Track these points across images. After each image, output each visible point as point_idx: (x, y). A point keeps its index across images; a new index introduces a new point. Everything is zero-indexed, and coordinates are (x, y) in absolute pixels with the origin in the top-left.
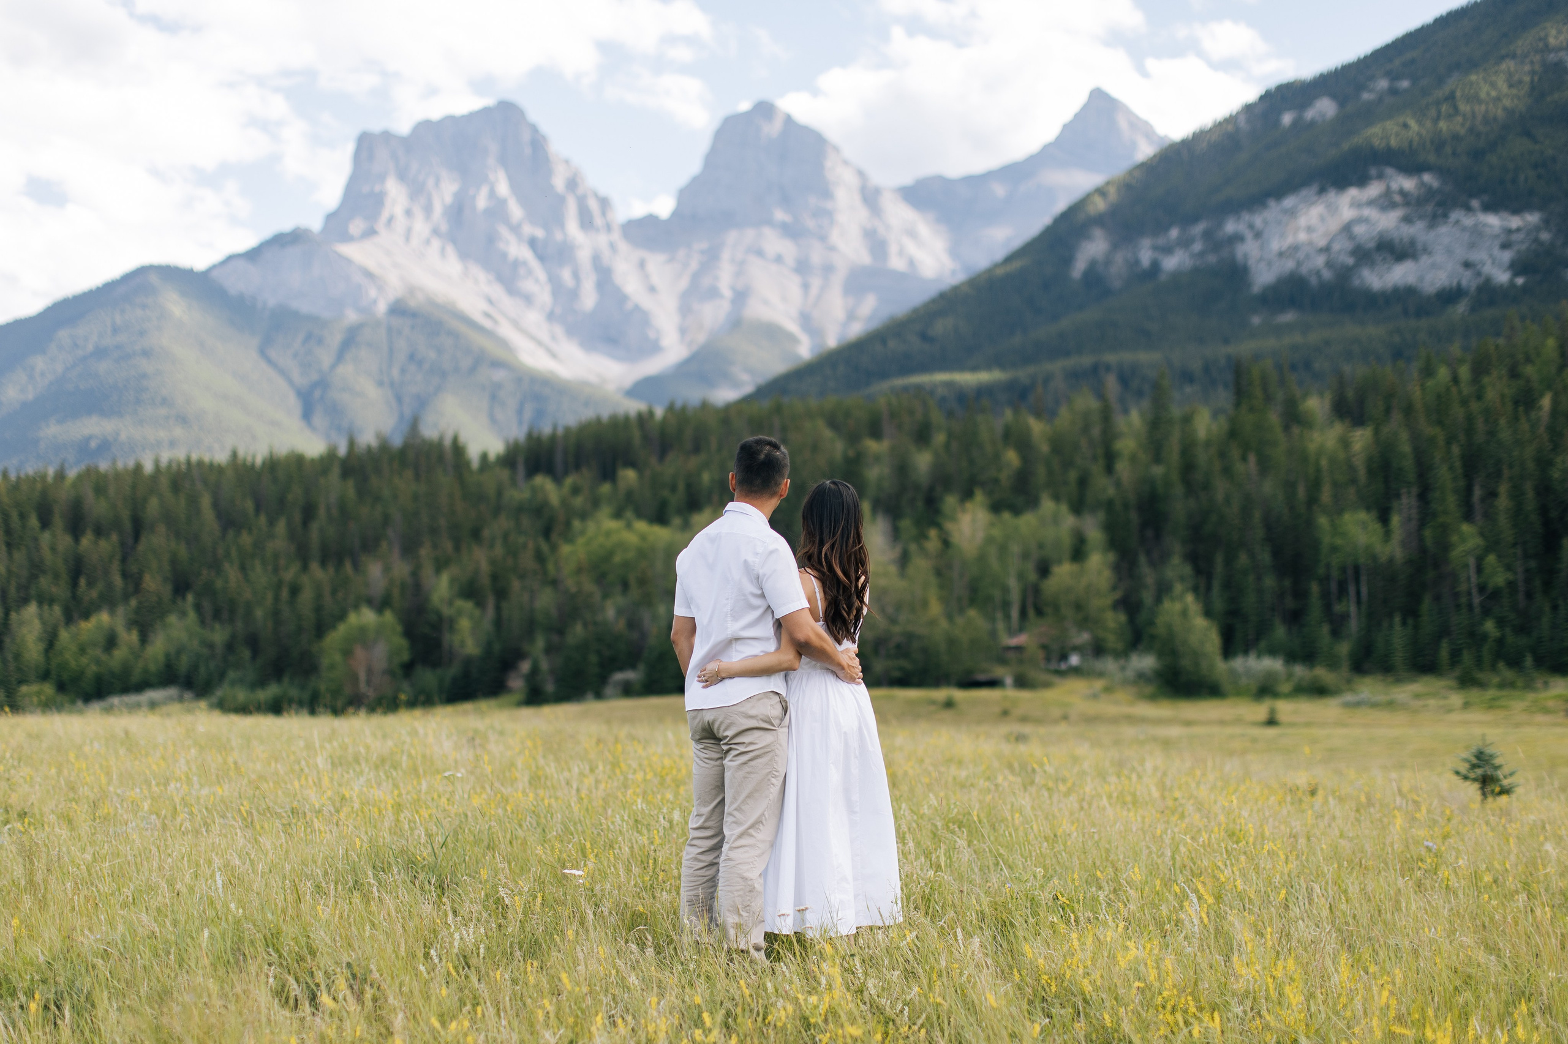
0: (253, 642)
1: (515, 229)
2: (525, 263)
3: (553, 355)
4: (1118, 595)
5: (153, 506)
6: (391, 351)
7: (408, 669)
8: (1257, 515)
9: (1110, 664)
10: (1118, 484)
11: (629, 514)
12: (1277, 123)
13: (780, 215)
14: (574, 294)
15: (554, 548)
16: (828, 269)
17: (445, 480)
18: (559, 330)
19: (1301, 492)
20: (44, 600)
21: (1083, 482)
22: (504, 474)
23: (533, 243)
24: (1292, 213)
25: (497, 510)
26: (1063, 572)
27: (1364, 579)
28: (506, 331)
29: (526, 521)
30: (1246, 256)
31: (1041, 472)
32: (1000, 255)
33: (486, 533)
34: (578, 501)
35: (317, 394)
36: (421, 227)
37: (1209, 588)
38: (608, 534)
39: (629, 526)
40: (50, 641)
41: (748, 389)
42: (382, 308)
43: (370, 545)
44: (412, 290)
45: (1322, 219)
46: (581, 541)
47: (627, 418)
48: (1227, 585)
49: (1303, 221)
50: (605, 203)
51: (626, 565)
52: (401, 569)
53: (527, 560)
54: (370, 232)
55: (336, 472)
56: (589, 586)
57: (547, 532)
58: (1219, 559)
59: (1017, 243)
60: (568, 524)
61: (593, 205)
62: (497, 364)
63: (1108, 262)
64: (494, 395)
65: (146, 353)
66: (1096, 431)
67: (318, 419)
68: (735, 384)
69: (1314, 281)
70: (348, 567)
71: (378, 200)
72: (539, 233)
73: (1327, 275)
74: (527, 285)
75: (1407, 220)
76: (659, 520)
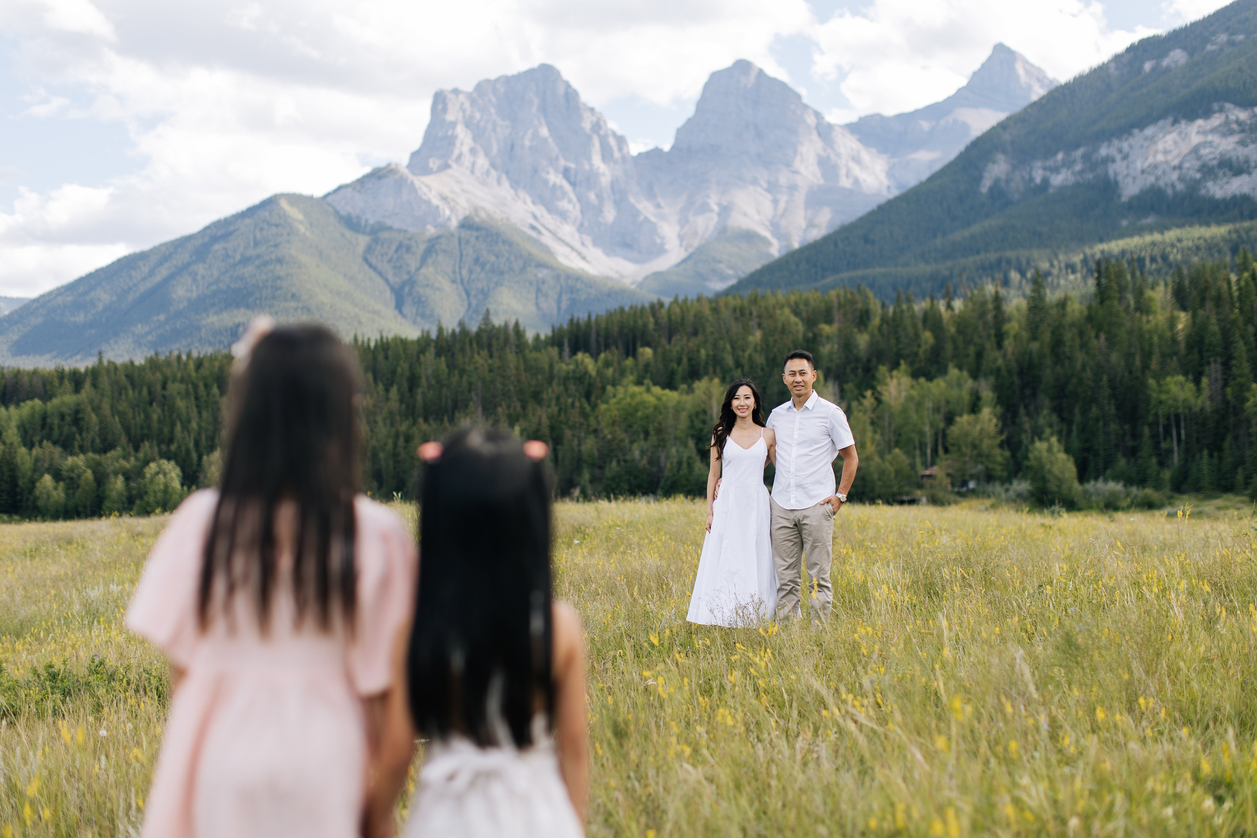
1: (553, 162)
2: (561, 187)
3: (584, 258)
4: (1003, 437)
6: (461, 256)
8: (1105, 378)
9: (998, 488)
10: (1004, 356)
12: (1140, 69)
13: (754, 148)
14: (599, 211)
15: (594, 407)
16: (793, 188)
18: (588, 240)
19: (1138, 362)
21: (979, 355)
22: (554, 351)
23: (566, 173)
24: (1152, 139)
25: (551, 379)
26: (964, 420)
27: (1182, 424)
28: (547, 239)
29: (572, 387)
30: (1116, 174)
31: (949, 347)
32: (925, 176)
33: (545, 396)
34: (610, 372)
35: (407, 289)
36: (482, 162)
37: (1070, 431)
38: (633, 396)
39: (648, 390)
41: (733, 282)
42: (454, 223)
44: (476, 209)
45: (1175, 143)
46: (613, 401)
47: (643, 309)
48: (1083, 430)
49: (1160, 146)
50: (621, 141)
51: (647, 417)
53: (575, 416)
56: (621, 434)
57: (588, 395)
58: (1077, 410)
59: (938, 167)
60: (603, 389)
61: (612, 142)
62: (540, 265)
63: (1008, 181)
65: (279, 261)
66: (990, 317)
68: (723, 278)
69: (1170, 192)
71: (451, 141)
72: (572, 164)
73: (1180, 187)
74: (564, 205)
75: (1242, 143)
76: (670, 385)
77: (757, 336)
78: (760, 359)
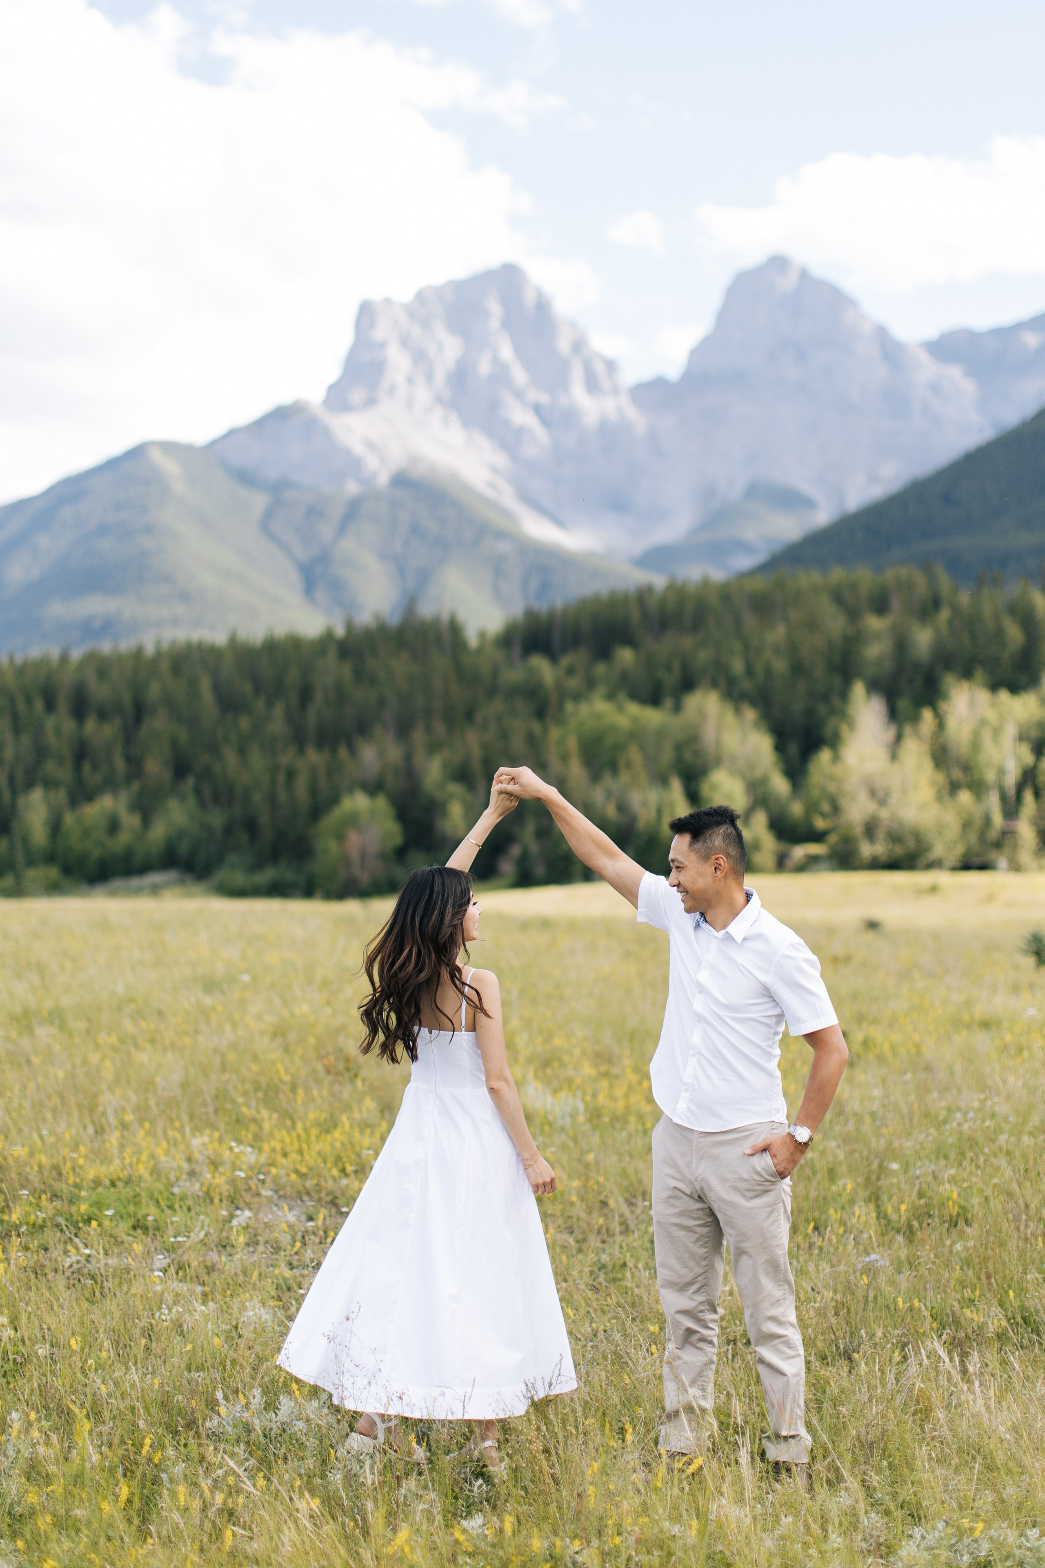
0: (251, 826)
1: (519, 395)
2: (530, 430)
5: (154, 691)
6: (394, 523)
7: (401, 853)
11: (622, 696)
15: (545, 731)
17: (440, 662)
20: (49, 784)
22: (501, 655)
23: (538, 409)
25: (492, 691)
28: (509, 500)
29: (520, 703)
33: (479, 717)
34: (573, 683)
35: (319, 569)
36: (422, 395)
38: (599, 716)
39: (621, 709)
40: (55, 826)
41: (763, 557)
42: (383, 479)
43: (363, 728)
44: (414, 461)
46: (572, 723)
47: (626, 595)
50: (611, 366)
51: (618, 747)
52: (394, 753)
53: (518, 744)
54: (371, 402)
55: (332, 653)
56: (579, 770)
57: (541, 713)
60: (560, 706)
61: (600, 368)
62: (501, 535)
64: (498, 568)
65: (149, 530)
67: (321, 595)
70: (343, 752)
71: (379, 368)
72: (544, 398)
74: (532, 453)
76: (654, 700)
77: (778, 634)
78: (780, 666)
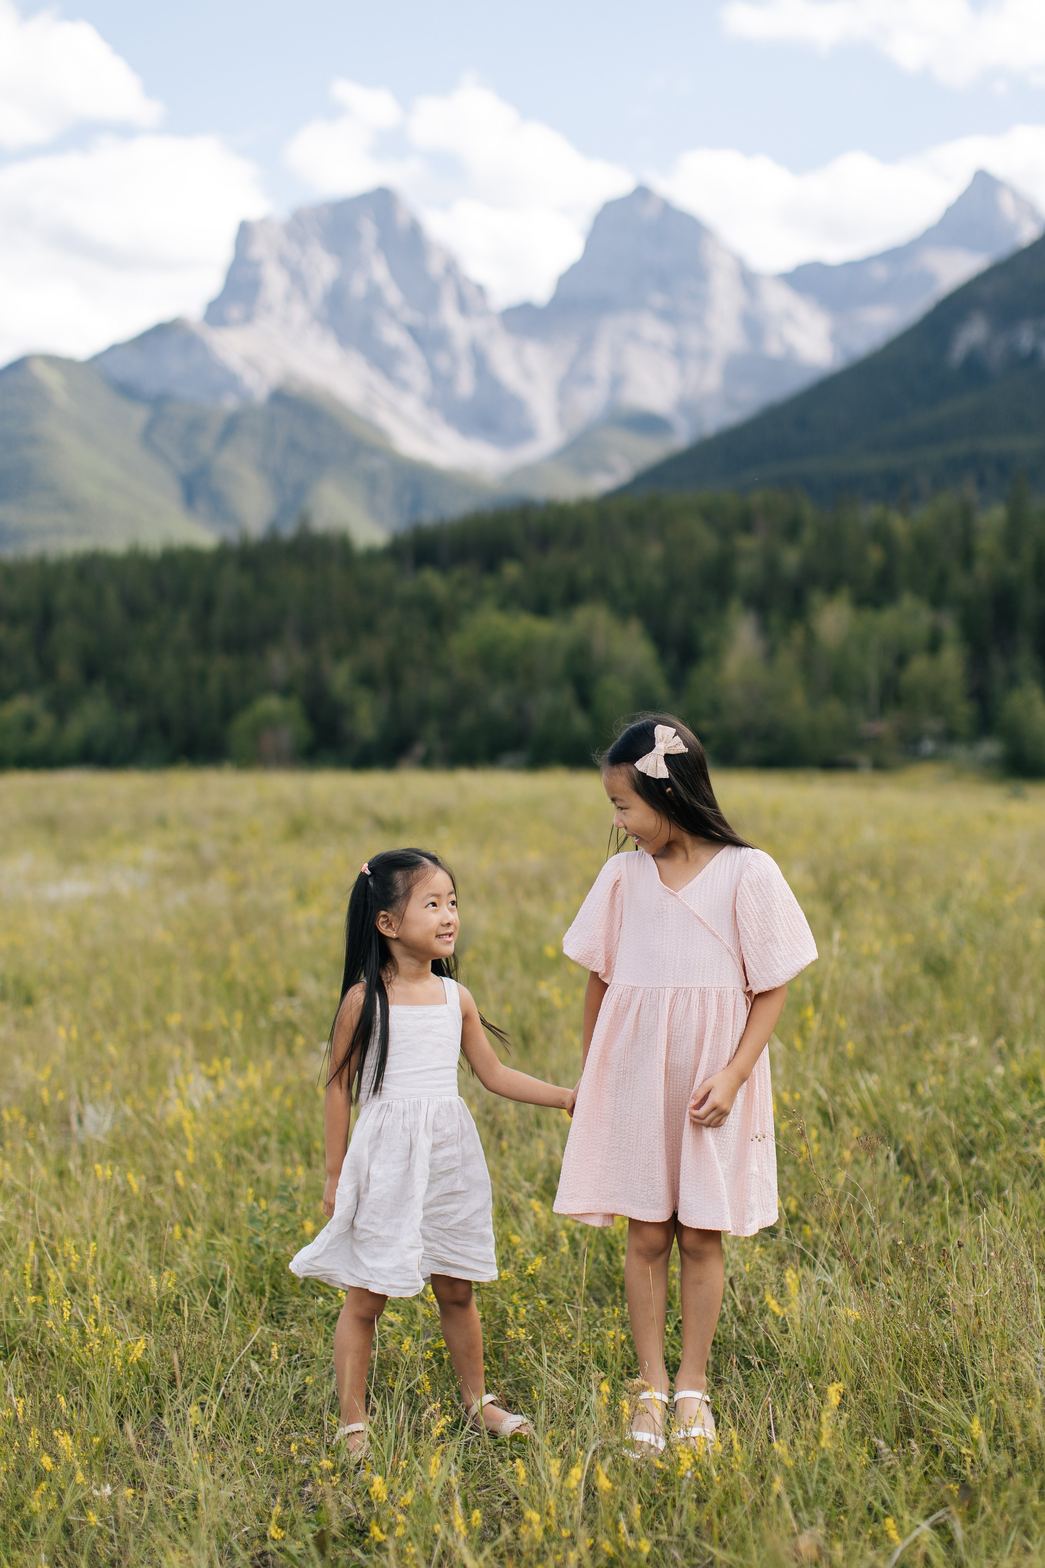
0: (164, 727)
1: (392, 314)
2: (403, 350)
3: (430, 442)
4: (970, 685)
5: (62, 598)
6: (271, 436)
9: (961, 750)
10: (974, 581)
11: (512, 608)
13: (658, 300)
14: (450, 380)
15: (444, 640)
16: (704, 355)
17: (336, 574)
18: (436, 417)
21: (943, 579)
22: (391, 567)
23: (411, 330)
25: (387, 602)
26: (919, 665)
29: (415, 614)
31: (903, 570)
32: (879, 341)
33: (379, 625)
34: (465, 594)
35: (199, 482)
38: (494, 627)
39: (513, 620)
41: (625, 477)
42: (261, 395)
43: (269, 636)
44: (291, 378)
46: (468, 632)
50: (481, 291)
51: (512, 656)
52: (300, 660)
54: (248, 318)
56: (478, 676)
57: (436, 624)
60: (456, 617)
61: (470, 293)
62: (372, 451)
63: (987, 349)
64: (372, 482)
65: (32, 440)
66: (956, 531)
67: (200, 507)
70: (252, 657)
71: (255, 285)
72: (419, 318)
74: (404, 372)
76: (542, 611)
77: (654, 551)
78: (658, 581)
